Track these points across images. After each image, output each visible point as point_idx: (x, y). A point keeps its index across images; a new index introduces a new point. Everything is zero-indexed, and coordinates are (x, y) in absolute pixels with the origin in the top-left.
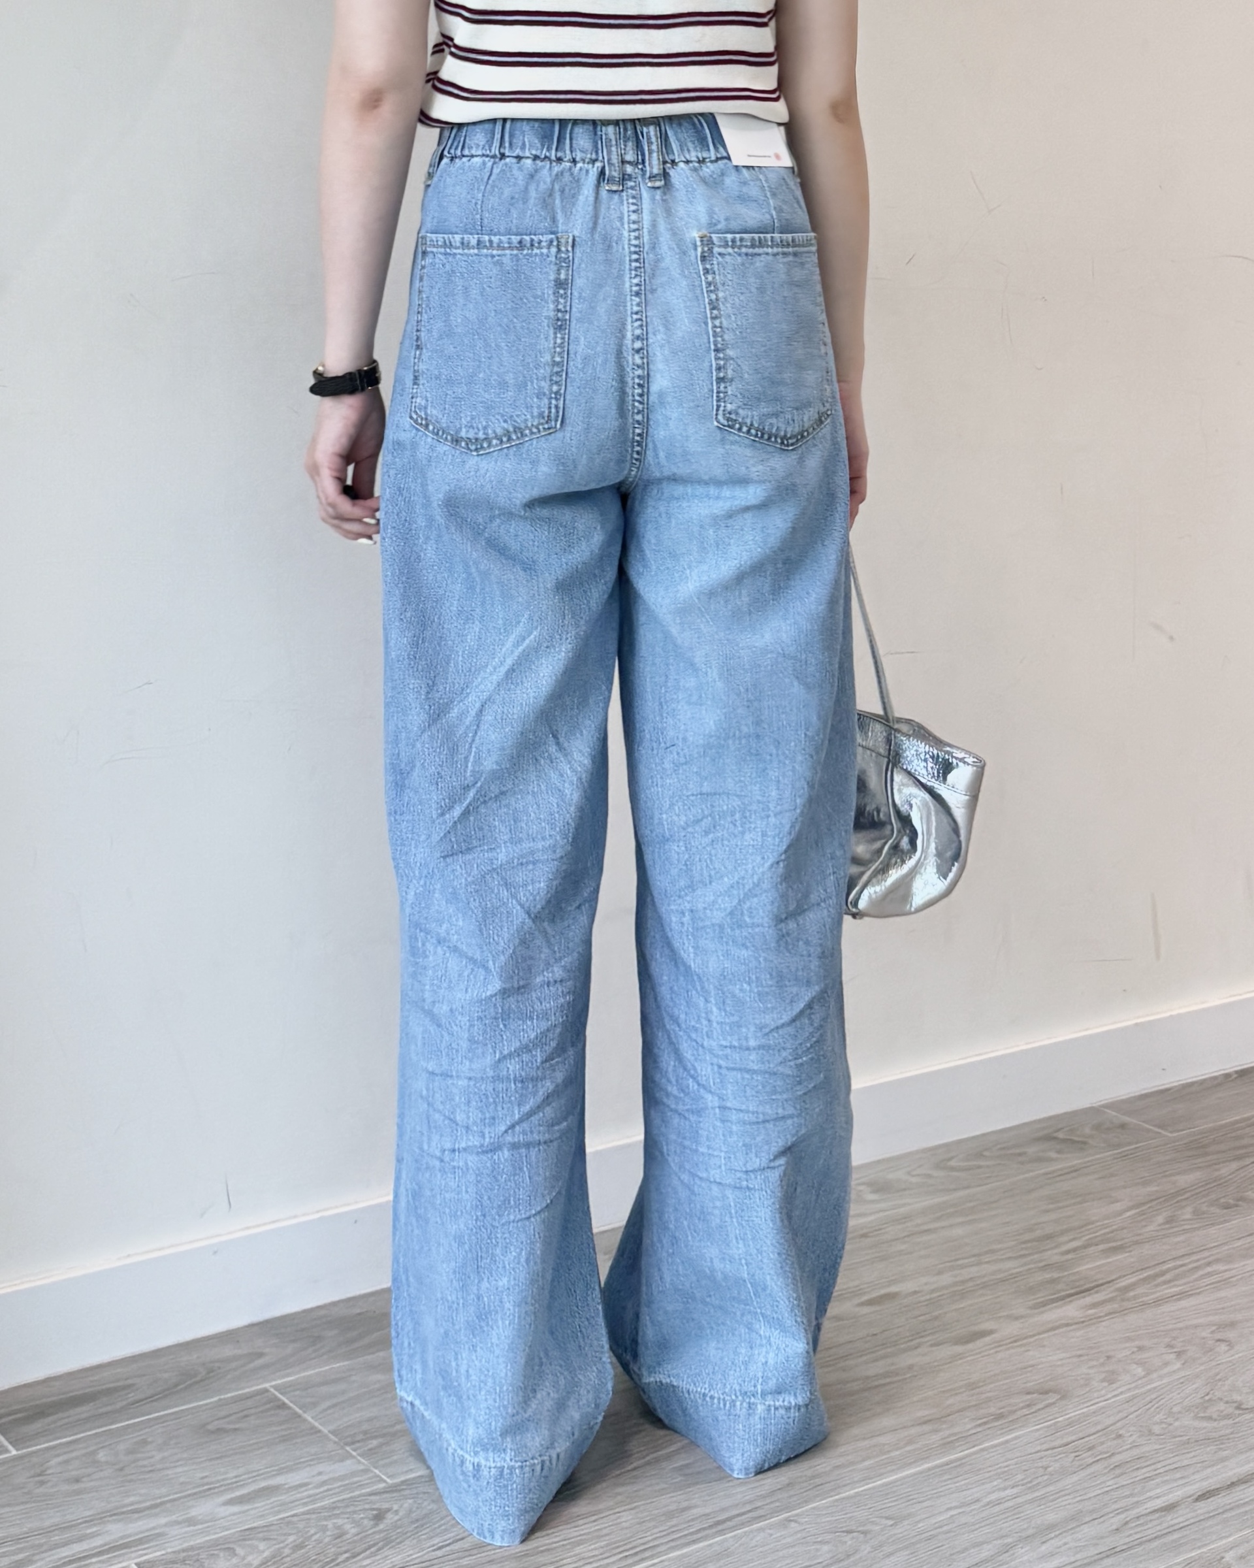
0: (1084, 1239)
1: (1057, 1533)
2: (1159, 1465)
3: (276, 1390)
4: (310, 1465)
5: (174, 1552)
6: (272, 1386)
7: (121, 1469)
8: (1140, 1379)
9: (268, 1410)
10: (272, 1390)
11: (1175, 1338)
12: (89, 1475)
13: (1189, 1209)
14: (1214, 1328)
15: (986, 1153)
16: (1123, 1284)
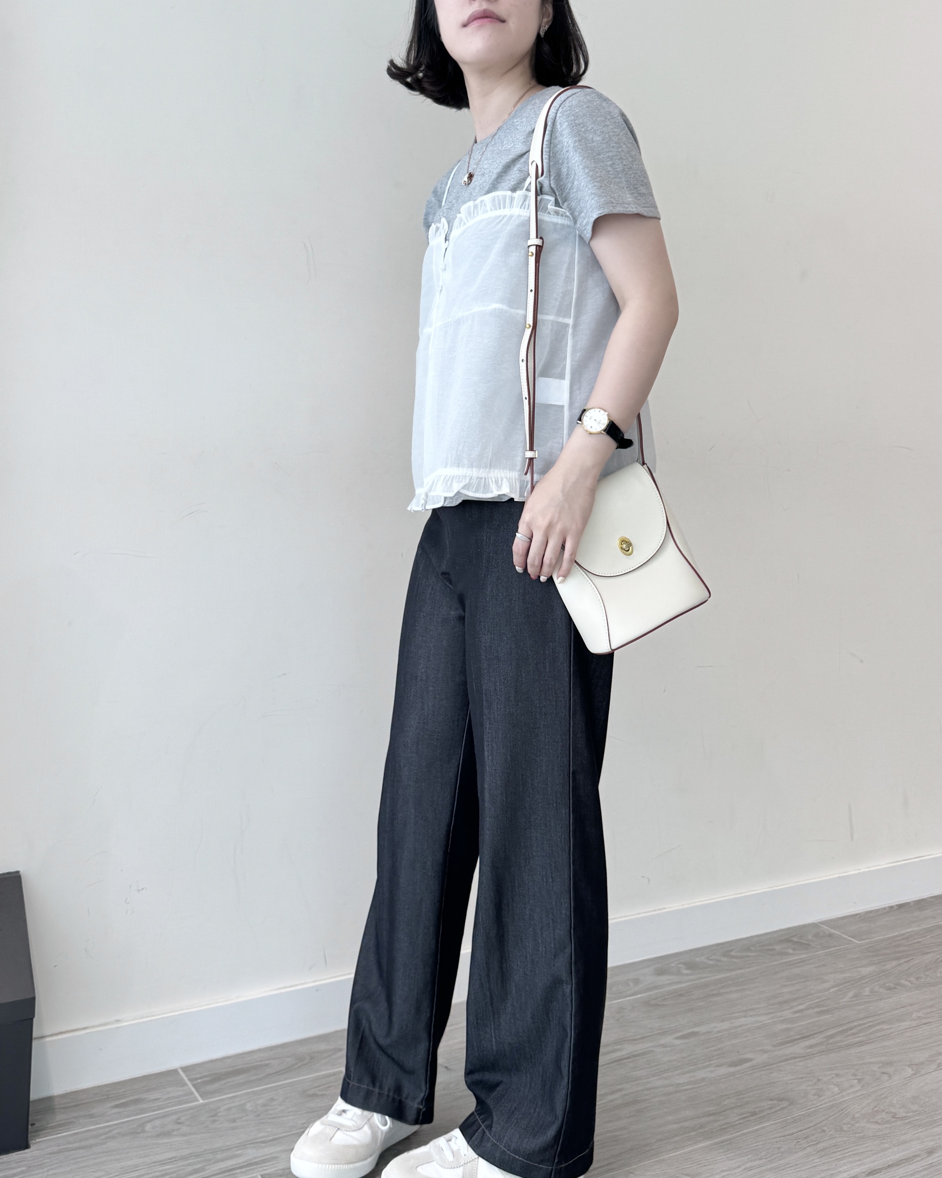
0: (807, 1004)
2: (846, 1151)
7: (258, 1115)
8: (836, 1095)
11: (858, 1070)
12: (241, 1118)
13: (867, 989)
14: (880, 1065)
15: (753, 948)
16: (828, 1034)
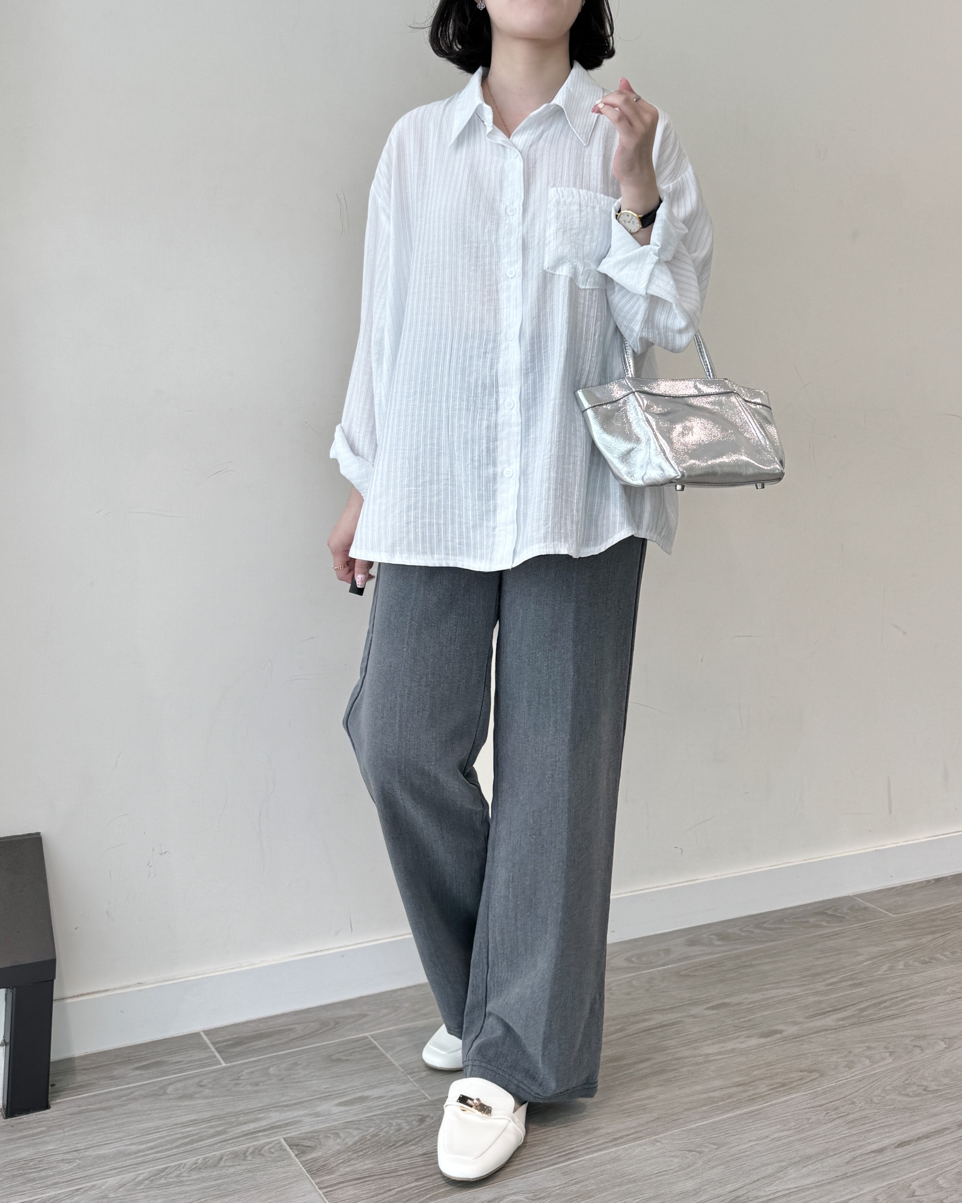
1: (813, 1161)
2: (876, 1123)
3: (372, 1037)
4: (386, 1085)
5: (305, 1133)
6: (370, 1035)
7: (282, 1080)
9: (367, 1049)
10: (370, 1037)
12: (263, 1082)
15: (786, 920)
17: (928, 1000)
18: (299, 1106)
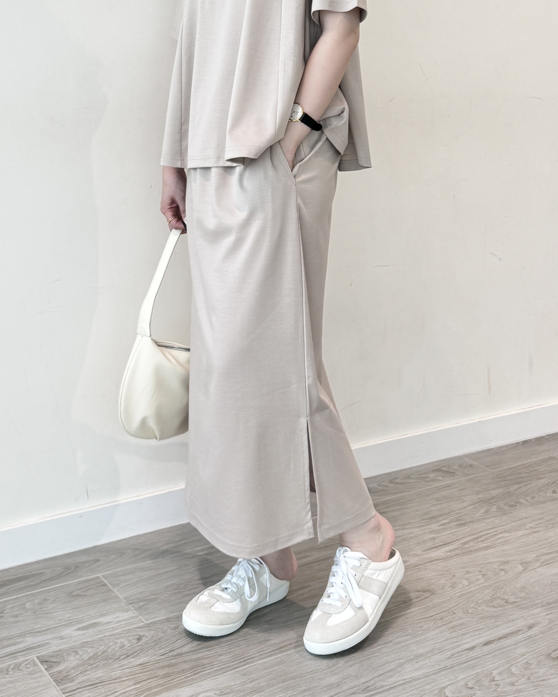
0: (450, 518)
1: (423, 658)
2: (469, 628)
3: (103, 577)
4: (114, 613)
5: (53, 652)
6: (101, 576)
7: (35, 612)
8: (466, 586)
9: (99, 586)
10: (101, 577)
11: (483, 568)
12: (22, 614)
13: (495, 507)
14: (500, 564)
15: (412, 476)
16: (463, 541)
17: (513, 534)
18: (48, 632)
